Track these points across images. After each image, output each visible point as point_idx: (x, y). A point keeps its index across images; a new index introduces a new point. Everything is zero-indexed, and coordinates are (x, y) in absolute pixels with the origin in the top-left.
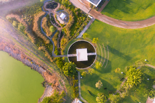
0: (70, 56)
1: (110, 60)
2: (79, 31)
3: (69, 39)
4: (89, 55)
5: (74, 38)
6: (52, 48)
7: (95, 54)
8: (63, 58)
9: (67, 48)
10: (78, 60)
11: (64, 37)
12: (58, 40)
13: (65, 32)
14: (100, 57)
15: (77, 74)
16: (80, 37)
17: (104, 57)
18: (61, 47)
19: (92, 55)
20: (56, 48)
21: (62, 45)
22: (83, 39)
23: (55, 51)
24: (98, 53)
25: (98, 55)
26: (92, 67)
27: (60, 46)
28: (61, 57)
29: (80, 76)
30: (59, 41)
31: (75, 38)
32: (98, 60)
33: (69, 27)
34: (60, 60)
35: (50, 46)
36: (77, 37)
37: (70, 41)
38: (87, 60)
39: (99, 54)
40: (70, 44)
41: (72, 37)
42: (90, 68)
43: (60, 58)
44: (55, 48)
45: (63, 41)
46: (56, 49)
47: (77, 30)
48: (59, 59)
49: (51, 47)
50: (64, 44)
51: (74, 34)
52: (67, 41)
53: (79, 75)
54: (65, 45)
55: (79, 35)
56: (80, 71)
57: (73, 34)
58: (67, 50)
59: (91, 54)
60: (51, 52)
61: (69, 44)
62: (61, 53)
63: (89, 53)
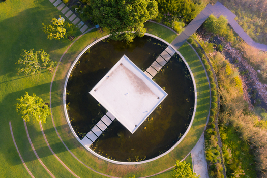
0: (164, 53)
1: (15, 170)
2: (220, 167)
3: (222, 108)
4: (104, 119)
5: (210, 126)
6: (246, 26)
7: (87, 143)
8: (179, 25)
9: (201, 69)
10: (124, 60)
11: (244, 98)
12: (252, 70)
13: (257, 120)
14: (59, 148)
15: (85, 15)
16: (195, 154)
17: (46, 162)
18: (221, 56)
19: (95, 129)
20: (233, 38)
21: (224, 65)
22: (179, 154)
23: (229, 25)
24: (81, 155)
25: (74, 145)
26: (56, 86)
27: (228, 55)
28: (187, 23)
29: (71, 19)
30: (245, 70)
31: (210, 130)
32: (59, 128)
33: (261, 150)
34: (182, 8)
35: (257, 26)
36: (202, 140)
37: (216, 105)
38: (92, 93)
39: (72, 153)
40: (205, 95)
41: (220, 126)
42: (62, 76)
43: (189, 16)
44: (236, 34)
45: (233, 82)
46: (231, 33)
47: (228, 166)
48: (193, 10)
49: (249, 27)
50: (222, 77)
51: (222, 142)
52: (224, 92)
53: (78, 19)
54: (218, 74)
55: (206, 155)
56: (84, 39)
57: (225, 137)
58: (195, 64)
59: (102, 126)
60: (236, 14)
61: (206, 88)
62: (204, 38)
63: (109, 123)
